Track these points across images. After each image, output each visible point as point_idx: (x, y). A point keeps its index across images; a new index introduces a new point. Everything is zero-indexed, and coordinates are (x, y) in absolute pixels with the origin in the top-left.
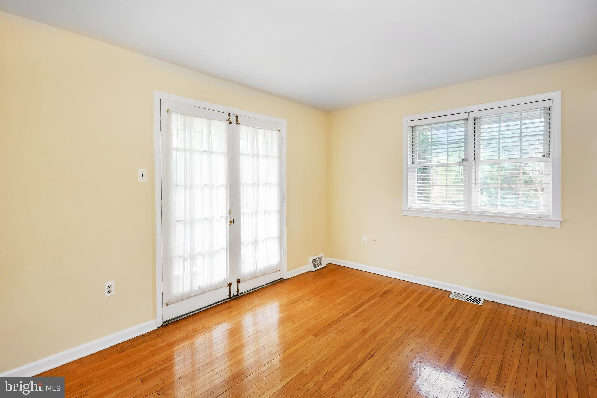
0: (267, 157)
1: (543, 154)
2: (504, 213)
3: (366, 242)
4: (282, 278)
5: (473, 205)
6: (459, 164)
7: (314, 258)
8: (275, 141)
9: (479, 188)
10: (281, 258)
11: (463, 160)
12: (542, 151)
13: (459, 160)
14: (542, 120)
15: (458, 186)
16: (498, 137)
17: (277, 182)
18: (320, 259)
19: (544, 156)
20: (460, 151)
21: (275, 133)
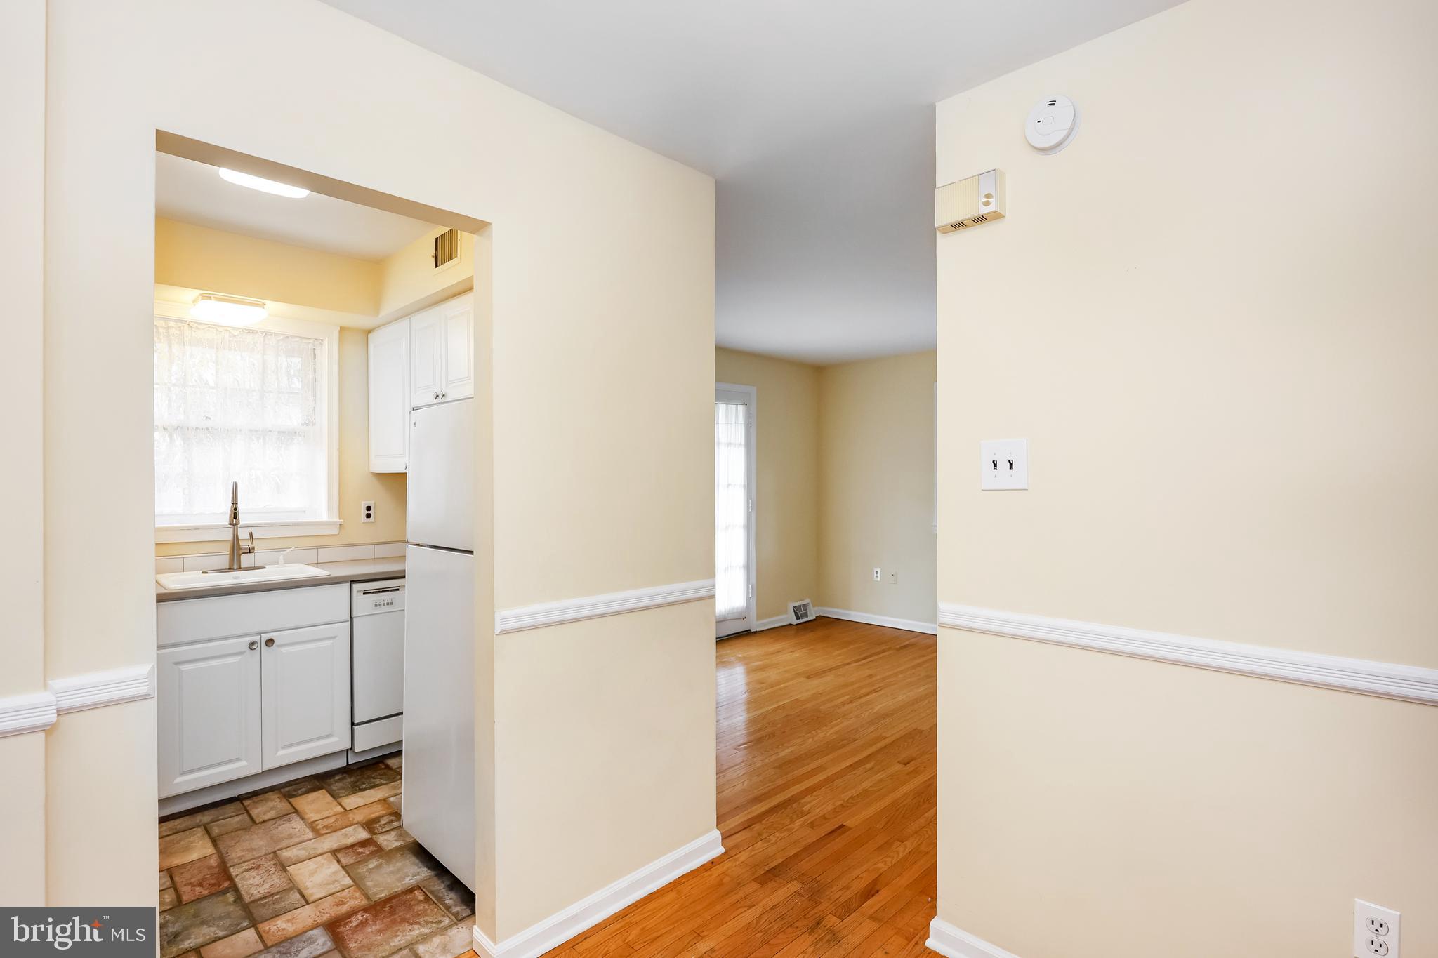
0: (730, 444)
3: (879, 579)
4: (749, 630)
7: (797, 604)
8: (741, 420)
10: (748, 599)
17: (743, 483)
18: (805, 606)
21: (741, 408)
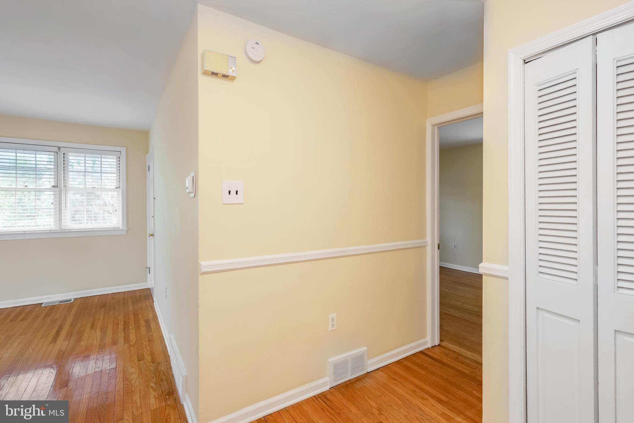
1: (116, 187)
2: (90, 229)
5: (63, 224)
6: (49, 190)
9: (69, 210)
11: (53, 186)
12: (115, 184)
13: (49, 186)
14: (115, 161)
15: (49, 209)
16: (84, 170)
19: (116, 188)
20: (50, 178)
